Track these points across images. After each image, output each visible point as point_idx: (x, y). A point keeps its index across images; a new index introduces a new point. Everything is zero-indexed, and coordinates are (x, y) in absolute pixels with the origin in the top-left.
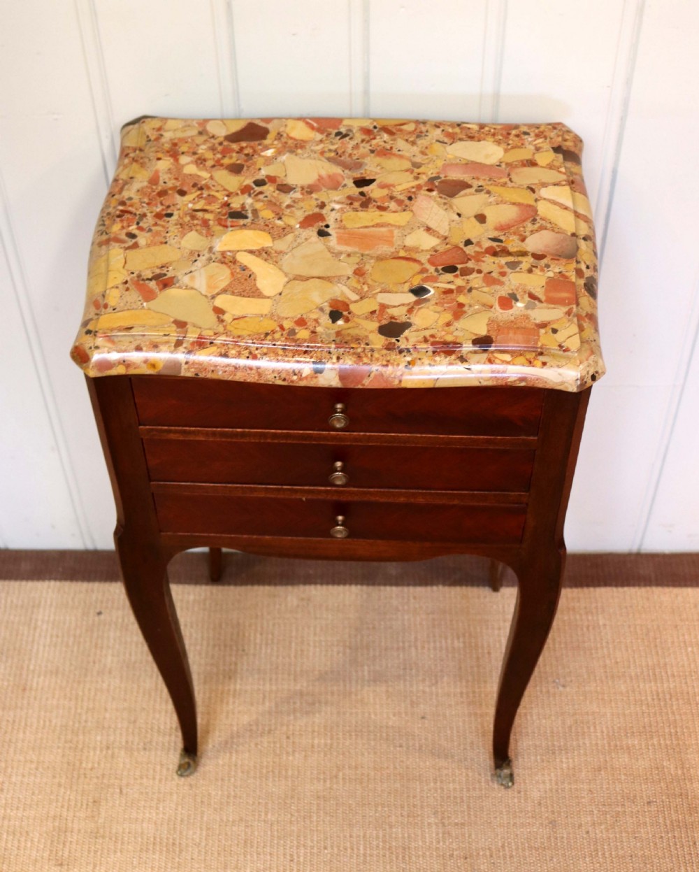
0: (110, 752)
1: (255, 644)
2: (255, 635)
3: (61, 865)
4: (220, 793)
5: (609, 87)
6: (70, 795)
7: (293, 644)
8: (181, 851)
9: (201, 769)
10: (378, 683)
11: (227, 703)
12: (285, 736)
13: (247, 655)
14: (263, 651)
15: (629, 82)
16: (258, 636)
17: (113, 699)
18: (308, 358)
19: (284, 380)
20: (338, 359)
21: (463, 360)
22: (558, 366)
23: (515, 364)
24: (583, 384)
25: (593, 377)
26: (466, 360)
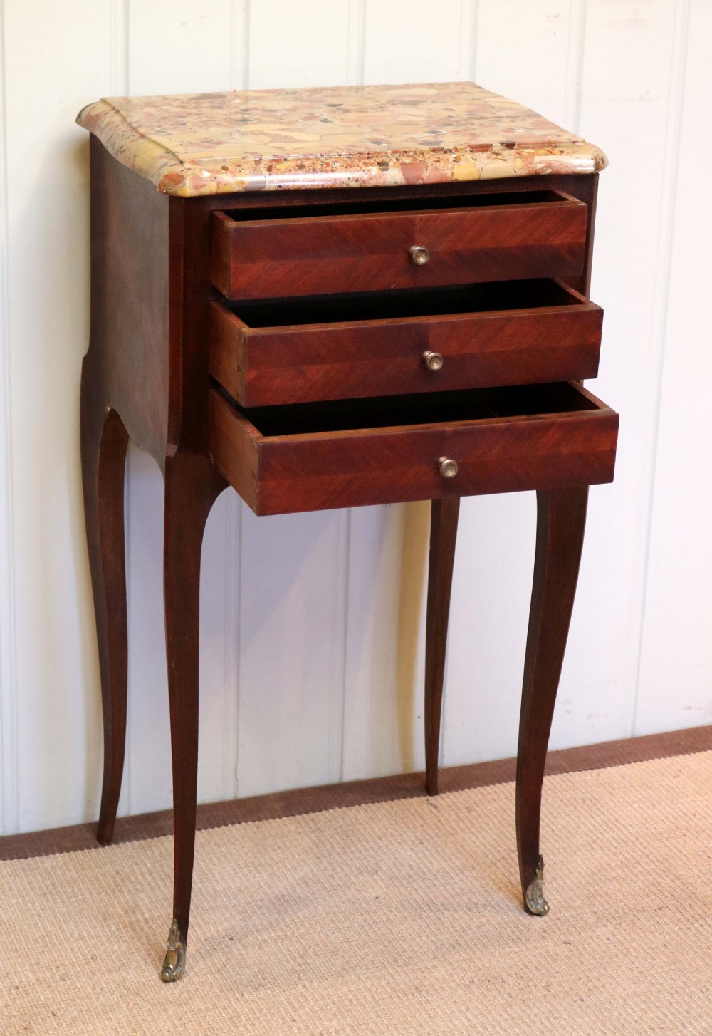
18: (371, 161)
19: (357, 180)
20: (397, 160)
21: (497, 154)
22: (573, 152)
23: (539, 155)
24: (597, 163)
25: (603, 161)
26: (499, 154)
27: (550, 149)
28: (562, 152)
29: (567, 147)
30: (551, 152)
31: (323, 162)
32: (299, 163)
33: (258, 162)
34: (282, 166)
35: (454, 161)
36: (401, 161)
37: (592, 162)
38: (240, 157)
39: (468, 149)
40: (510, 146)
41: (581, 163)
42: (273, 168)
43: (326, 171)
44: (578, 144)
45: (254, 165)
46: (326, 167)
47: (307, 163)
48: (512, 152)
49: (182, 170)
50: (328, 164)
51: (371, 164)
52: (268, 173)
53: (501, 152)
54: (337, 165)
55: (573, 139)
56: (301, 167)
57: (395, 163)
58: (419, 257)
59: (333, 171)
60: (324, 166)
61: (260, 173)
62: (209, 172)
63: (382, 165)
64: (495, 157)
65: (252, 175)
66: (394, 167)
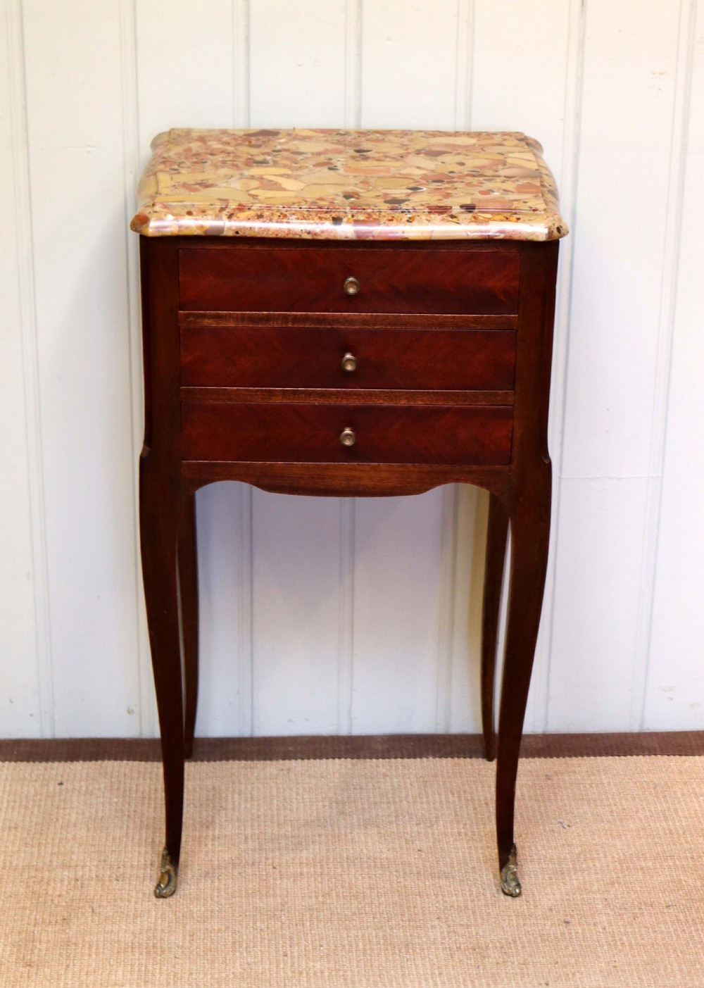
0: (79, 883)
1: (233, 803)
2: (233, 794)
3: (30, 965)
4: (203, 909)
5: (562, 119)
6: (36, 915)
7: (275, 801)
8: (163, 952)
9: (180, 892)
10: (369, 827)
11: (206, 845)
12: (271, 867)
13: (225, 809)
14: (243, 806)
15: (578, 116)
16: (236, 796)
17: (80, 845)
18: (328, 215)
19: (309, 233)
20: (353, 216)
21: (453, 217)
22: (529, 220)
23: (494, 219)
24: (550, 233)
25: (559, 229)
26: (455, 217)
27: (508, 215)
28: (518, 219)
29: (525, 214)
30: (507, 219)
31: (282, 214)
32: (259, 213)
33: (222, 210)
34: (242, 215)
35: (408, 221)
36: (355, 218)
37: (546, 231)
38: (209, 204)
39: (427, 210)
40: (470, 209)
41: (536, 230)
42: (234, 215)
43: (282, 222)
44: (537, 212)
45: (217, 212)
46: (283, 218)
47: (267, 213)
48: (470, 215)
49: (150, 213)
50: (286, 216)
51: (326, 219)
52: (228, 218)
53: (457, 215)
54: (294, 217)
55: (534, 207)
56: (260, 217)
57: (349, 219)
58: (349, 287)
59: (289, 222)
61: (221, 219)
62: (173, 215)
63: (337, 220)
64: (451, 219)
65: (215, 220)
66: (348, 222)
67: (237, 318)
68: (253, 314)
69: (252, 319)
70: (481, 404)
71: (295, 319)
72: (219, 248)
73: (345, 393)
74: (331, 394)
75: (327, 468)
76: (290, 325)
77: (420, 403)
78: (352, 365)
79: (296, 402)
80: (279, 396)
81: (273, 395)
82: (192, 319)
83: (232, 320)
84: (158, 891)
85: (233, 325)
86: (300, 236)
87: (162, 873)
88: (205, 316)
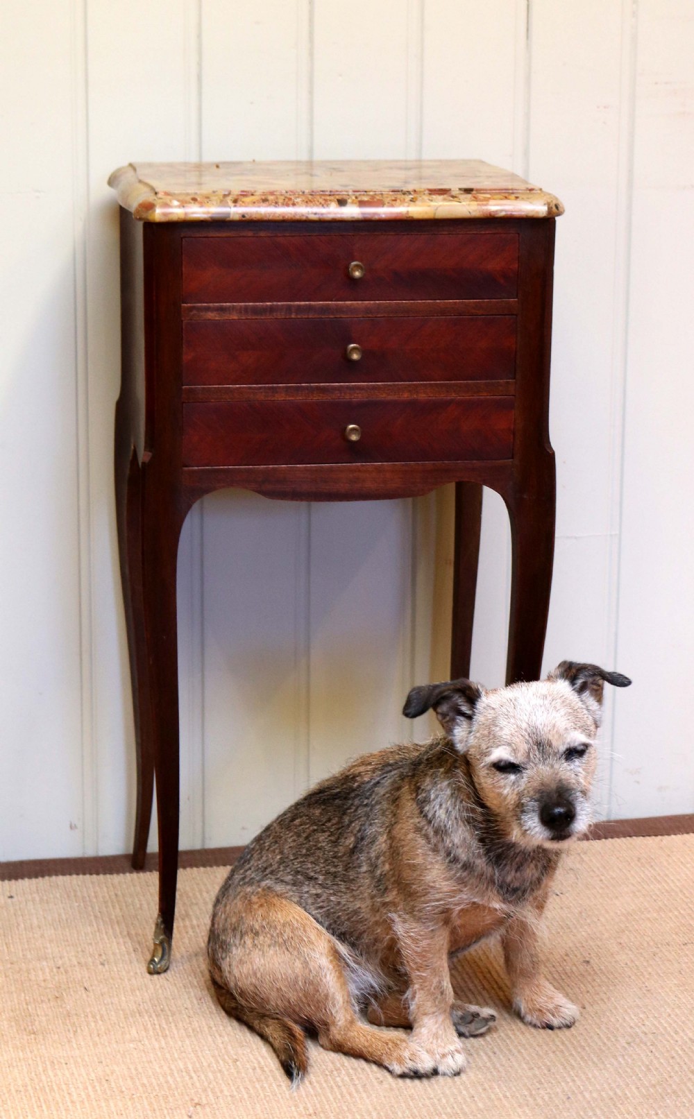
15: (526, 152)
18: (332, 198)
19: (315, 214)
20: (356, 198)
21: (453, 197)
22: (528, 198)
23: (494, 199)
24: (550, 209)
25: (557, 207)
26: (456, 197)
27: (506, 195)
28: (517, 198)
29: (522, 194)
31: (286, 197)
32: (263, 197)
33: (226, 196)
34: (248, 200)
35: (411, 201)
36: (359, 199)
37: (546, 208)
38: (211, 191)
39: (427, 192)
40: (468, 191)
41: (538, 208)
42: (239, 201)
43: (288, 205)
44: (533, 191)
45: (222, 199)
46: (288, 202)
47: (271, 198)
48: (469, 196)
49: (154, 201)
50: (290, 199)
51: (330, 200)
52: (233, 204)
53: (458, 196)
54: (299, 200)
55: (530, 187)
56: (265, 200)
57: (353, 201)
58: (355, 271)
59: (294, 204)
60: (287, 200)
61: (226, 205)
62: (178, 201)
63: (342, 203)
64: (452, 199)
65: (219, 206)
66: (353, 203)
67: (240, 310)
68: (257, 305)
69: (255, 311)
70: (484, 396)
71: (299, 308)
72: (224, 235)
73: (348, 387)
74: (334, 388)
75: (331, 470)
76: (293, 316)
77: (422, 397)
78: (356, 353)
79: (299, 398)
80: (283, 393)
81: (277, 392)
82: (195, 312)
83: (233, 312)
84: (152, 966)
85: (236, 318)
86: (307, 217)
87: (155, 944)
88: (208, 309)
